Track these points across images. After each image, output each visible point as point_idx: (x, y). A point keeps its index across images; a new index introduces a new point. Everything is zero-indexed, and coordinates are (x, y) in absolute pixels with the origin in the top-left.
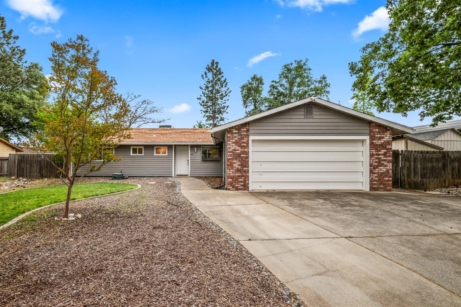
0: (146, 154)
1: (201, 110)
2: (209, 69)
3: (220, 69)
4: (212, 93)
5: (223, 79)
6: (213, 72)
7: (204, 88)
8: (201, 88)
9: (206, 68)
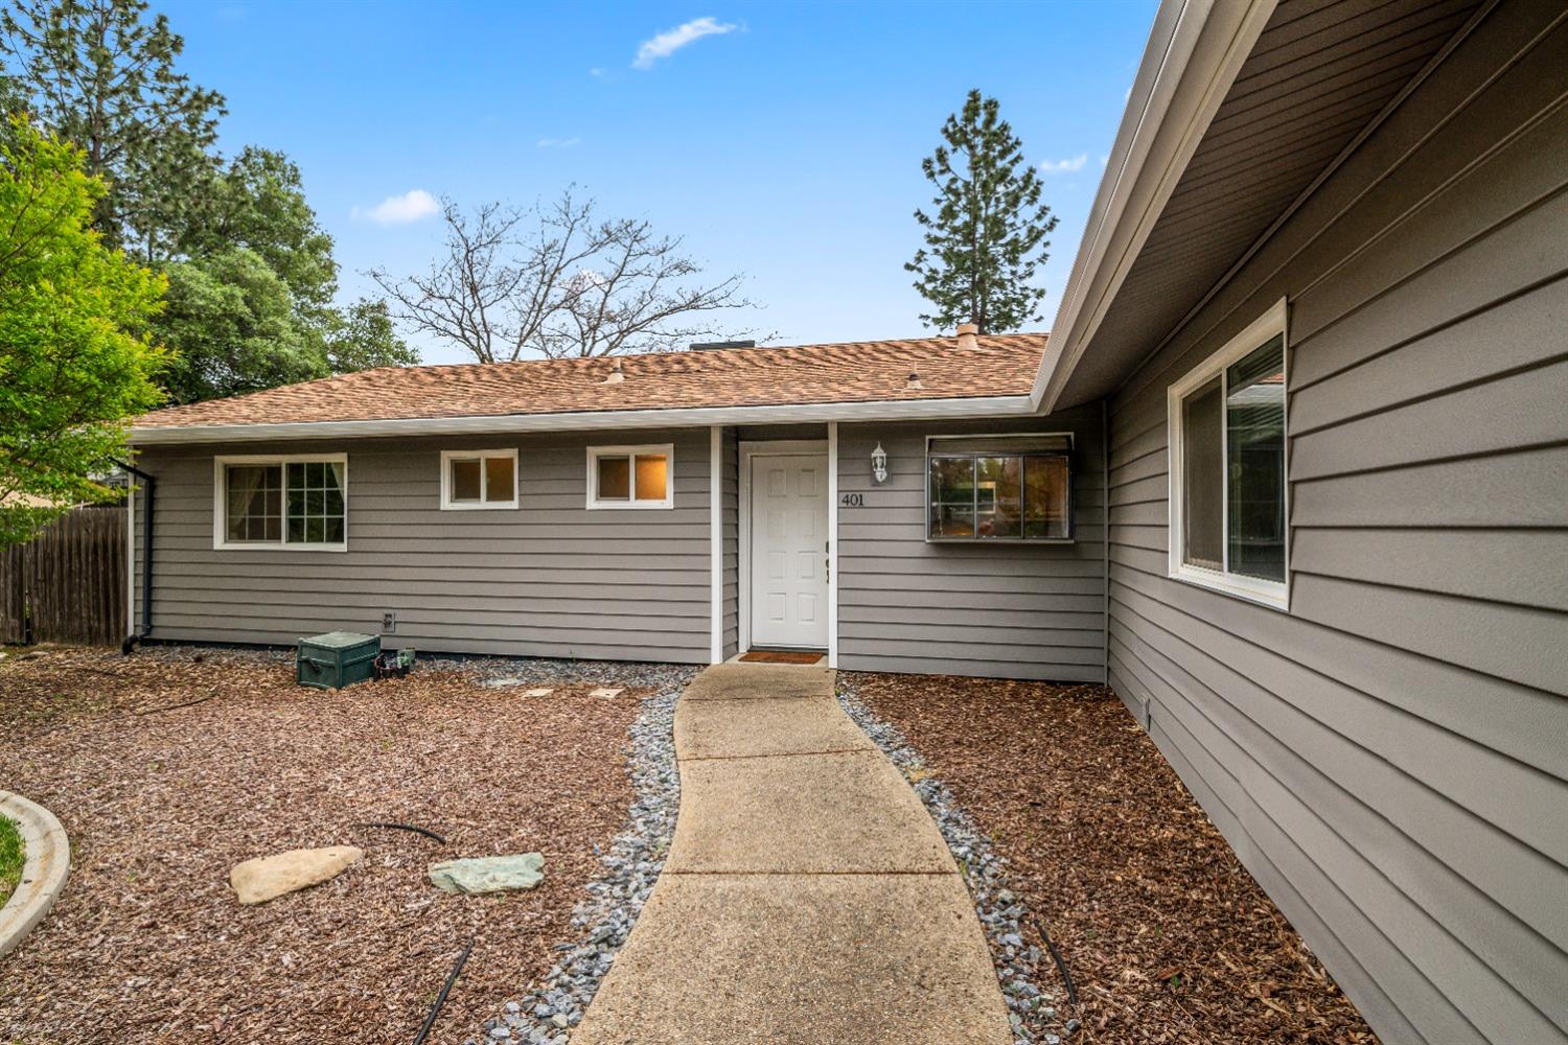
0: (533, 502)
1: (922, 317)
2: (957, 137)
3: (1005, 127)
4: (969, 238)
5: (1018, 172)
6: (972, 148)
7: (935, 220)
8: (923, 219)
9: (945, 131)
